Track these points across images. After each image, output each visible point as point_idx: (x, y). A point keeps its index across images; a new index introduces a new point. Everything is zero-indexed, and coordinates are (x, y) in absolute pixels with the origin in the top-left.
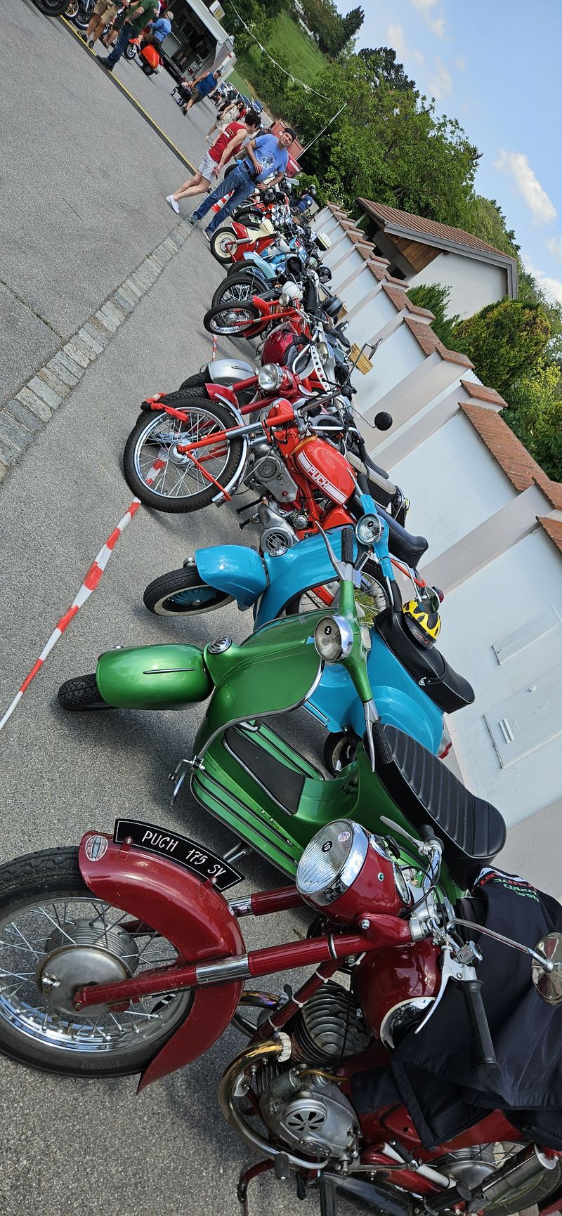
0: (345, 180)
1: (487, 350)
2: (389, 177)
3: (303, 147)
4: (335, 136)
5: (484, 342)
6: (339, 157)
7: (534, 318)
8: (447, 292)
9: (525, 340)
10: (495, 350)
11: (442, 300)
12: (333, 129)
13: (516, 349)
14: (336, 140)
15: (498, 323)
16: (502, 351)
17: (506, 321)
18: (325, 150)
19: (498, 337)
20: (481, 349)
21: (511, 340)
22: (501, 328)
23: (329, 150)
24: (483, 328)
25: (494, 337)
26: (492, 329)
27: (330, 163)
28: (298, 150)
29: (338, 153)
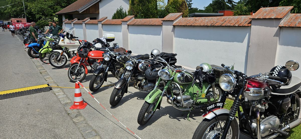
0: (43, 14)
2: (52, 4)
3: (25, 18)
4: (28, 8)
6: (35, 11)
8: (122, 8)
11: (123, 12)
12: (26, 7)
14: (30, 9)
15: (140, 2)
18: (30, 13)
21: (149, 2)
22: (143, 2)
23: (31, 12)
24: (138, 7)
25: (144, 6)
26: (141, 5)
27: (35, 15)
28: (24, 20)
29: (34, 11)
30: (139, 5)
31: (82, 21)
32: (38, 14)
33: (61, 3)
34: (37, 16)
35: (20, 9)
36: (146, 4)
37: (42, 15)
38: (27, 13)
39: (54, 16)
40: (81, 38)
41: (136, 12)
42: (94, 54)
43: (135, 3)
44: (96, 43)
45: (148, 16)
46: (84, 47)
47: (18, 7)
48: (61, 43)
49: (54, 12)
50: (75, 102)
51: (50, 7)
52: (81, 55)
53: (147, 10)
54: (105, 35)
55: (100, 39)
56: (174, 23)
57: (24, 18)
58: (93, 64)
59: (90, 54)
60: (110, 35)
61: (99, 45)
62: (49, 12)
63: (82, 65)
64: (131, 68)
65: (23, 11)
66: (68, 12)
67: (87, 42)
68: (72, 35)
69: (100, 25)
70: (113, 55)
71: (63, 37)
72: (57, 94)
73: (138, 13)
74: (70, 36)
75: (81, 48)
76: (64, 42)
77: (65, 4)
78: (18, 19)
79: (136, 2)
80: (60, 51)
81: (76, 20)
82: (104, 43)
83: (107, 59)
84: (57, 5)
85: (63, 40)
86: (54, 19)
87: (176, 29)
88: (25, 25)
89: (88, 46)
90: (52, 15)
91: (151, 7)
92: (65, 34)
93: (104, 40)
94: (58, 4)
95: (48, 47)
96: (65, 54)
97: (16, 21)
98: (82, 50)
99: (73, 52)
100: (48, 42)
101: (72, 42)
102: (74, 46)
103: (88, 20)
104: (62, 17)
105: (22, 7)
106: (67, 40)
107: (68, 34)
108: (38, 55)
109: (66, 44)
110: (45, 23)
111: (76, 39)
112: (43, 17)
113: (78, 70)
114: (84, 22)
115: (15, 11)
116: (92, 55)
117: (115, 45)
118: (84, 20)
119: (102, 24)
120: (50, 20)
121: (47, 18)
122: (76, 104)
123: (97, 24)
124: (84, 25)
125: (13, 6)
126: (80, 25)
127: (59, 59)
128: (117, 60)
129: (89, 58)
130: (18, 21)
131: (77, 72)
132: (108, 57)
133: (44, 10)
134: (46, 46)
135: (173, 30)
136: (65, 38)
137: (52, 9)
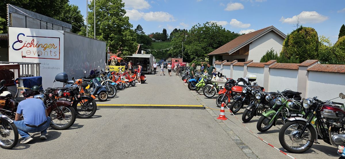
1: (302, 52)
5: (298, 51)
7: (305, 31)
8: (273, 50)
9: (310, 38)
10: (305, 50)
13: (311, 43)
14: (187, 50)
15: (296, 43)
16: (308, 48)
17: (298, 40)
19: (301, 46)
20: (300, 54)
21: (307, 43)
22: (299, 43)
23: (187, 53)
24: (292, 48)
25: (300, 47)
26: (296, 46)
27: (190, 55)
28: (181, 60)
29: (190, 52)
30: (294, 47)
31: (231, 62)
32: (192, 55)
33: (213, 44)
34: (192, 57)
35: (179, 51)
36: (303, 45)
37: (196, 55)
38: (184, 54)
39: (206, 56)
40: (228, 77)
41: (290, 54)
42: (236, 88)
43: (289, 44)
44: (239, 82)
45: (305, 58)
46: (229, 83)
47: (178, 49)
48: (213, 80)
49: (206, 53)
50: (220, 115)
51: (203, 48)
52: (227, 88)
53: (303, 52)
54: (248, 75)
55: (244, 78)
56: (309, 68)
57: (181, 58)
58: (235, 96)
59: (234, 88)
60: (251, 76)
61: (241, 83)
62: (202, 53)
63: (227, 96)
64: (259, 98)
65: (181, 52)
66: (218, 53)
67: (232, 79)
68: (221, 74)
69: (245, 67)
70: (249, 89)
71: (215, 75)
72: (208, 111)
73: (292, 55)
74: (220, 75)
75: (227, 83)
76: (215, 79)
77: (216, 46)
78: (177, 59)
79: (291, 43)
80: (212, 86)
81: (225, 62)
82: (246, 82)
83: (244, 92)
84: (209, 46)
85: (215, 78)
86: (205, 59)
87: (310, 74)
88: (181, 64)
89: (232, 82)
90: (203, 56)
91: (309, 49)
92: (217, 73)
93: (247, 80)
94: (211, 45)
95: (202, 83)
96: (215, 88)
97: (175, 61)
98: (228, 84)
99: (221, 87)
100: (203, 79)
101: (221, 79)
102: (222, 83)
103: (236, 62)
104: (213, 58)
105: (181, 49)
106: (217, 77)
107: (219, 73)
108: (194, 88)
109: (216, 80)
110: (197, 63)
111: (224, 77)
112: (196, 58)
113: (223, 99)
114: (233, 63)
115: (175, 52)
116: (235, 89)
117: (255, 84)
118: (232, 62)
119: (248, 67)
120: (201, 60)
121: (199, 58)
122: (220, 116)
123: (243, 66)
124: (232, 66)
125: (174, 48)
126: (229, 66)
127: (210, 91)
128: (252, 93)
129: (232, 91)
130: (176, 61)
131: (223, 100)
132: (246, 90)
133: (198, 51)
134: (201, 81)
135: (307, 74)
136: (216, 76)
137: (204, 50)
